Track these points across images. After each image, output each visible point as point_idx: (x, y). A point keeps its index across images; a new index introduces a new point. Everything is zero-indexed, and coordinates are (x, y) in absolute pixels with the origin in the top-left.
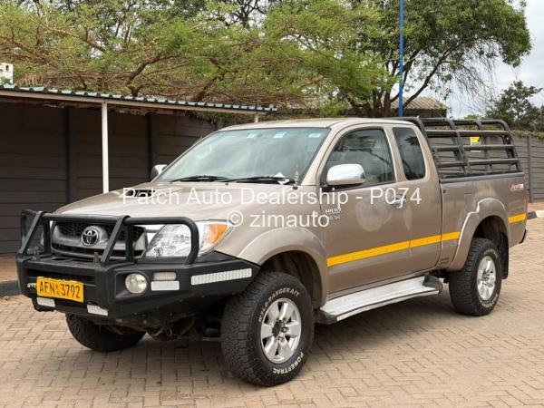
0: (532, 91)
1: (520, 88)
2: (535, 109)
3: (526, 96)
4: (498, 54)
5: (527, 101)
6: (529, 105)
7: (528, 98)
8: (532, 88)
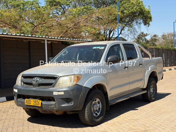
0: (146, 35)
1: (143, 34)
2: (148, 41)
3: (145, 36)
4: (142, 23)
5: (145, 38)
6: (146, 39)
7: (145, 37)
8: (146, 34)
